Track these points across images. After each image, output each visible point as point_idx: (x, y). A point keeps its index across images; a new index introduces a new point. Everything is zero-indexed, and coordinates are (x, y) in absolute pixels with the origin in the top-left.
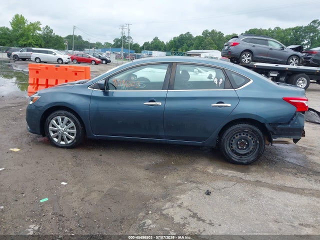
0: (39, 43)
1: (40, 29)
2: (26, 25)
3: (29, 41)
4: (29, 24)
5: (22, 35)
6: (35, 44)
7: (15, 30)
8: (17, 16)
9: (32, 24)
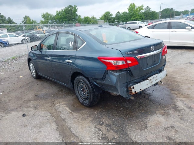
0: (141, 17)
1: (143, 9)
2: (136, 8)
3: (136, 17)
4: (137, 7)
5: (133, 14)
6: (139, 19)
7: (130, 12)
8: (131, 4)
9: (139, 7)
